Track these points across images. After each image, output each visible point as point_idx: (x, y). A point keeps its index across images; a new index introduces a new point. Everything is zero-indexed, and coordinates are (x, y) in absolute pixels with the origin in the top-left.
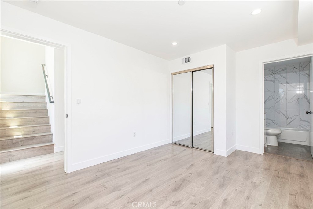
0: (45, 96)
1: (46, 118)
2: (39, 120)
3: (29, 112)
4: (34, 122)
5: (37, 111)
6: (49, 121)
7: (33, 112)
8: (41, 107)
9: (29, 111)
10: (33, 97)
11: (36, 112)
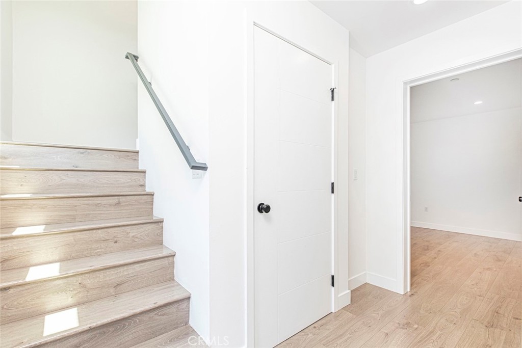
0: (137, 152)
1: (153, 226)
2: (131, 235)
3: (97, 205)
4: (116, 242)
5: (122, 199)
6: (162, 235)
7: (110, 205)
8: (131, 186)
9: (98, 200)
10: (105, 155)
11: (119, 203)
